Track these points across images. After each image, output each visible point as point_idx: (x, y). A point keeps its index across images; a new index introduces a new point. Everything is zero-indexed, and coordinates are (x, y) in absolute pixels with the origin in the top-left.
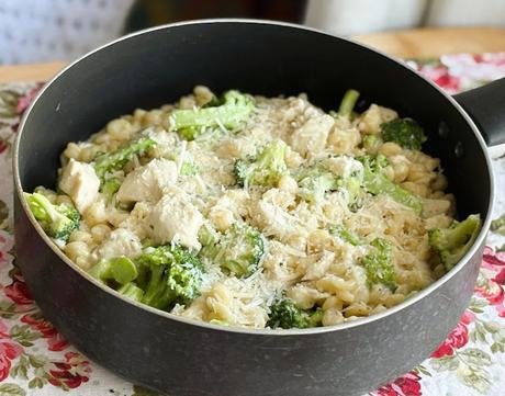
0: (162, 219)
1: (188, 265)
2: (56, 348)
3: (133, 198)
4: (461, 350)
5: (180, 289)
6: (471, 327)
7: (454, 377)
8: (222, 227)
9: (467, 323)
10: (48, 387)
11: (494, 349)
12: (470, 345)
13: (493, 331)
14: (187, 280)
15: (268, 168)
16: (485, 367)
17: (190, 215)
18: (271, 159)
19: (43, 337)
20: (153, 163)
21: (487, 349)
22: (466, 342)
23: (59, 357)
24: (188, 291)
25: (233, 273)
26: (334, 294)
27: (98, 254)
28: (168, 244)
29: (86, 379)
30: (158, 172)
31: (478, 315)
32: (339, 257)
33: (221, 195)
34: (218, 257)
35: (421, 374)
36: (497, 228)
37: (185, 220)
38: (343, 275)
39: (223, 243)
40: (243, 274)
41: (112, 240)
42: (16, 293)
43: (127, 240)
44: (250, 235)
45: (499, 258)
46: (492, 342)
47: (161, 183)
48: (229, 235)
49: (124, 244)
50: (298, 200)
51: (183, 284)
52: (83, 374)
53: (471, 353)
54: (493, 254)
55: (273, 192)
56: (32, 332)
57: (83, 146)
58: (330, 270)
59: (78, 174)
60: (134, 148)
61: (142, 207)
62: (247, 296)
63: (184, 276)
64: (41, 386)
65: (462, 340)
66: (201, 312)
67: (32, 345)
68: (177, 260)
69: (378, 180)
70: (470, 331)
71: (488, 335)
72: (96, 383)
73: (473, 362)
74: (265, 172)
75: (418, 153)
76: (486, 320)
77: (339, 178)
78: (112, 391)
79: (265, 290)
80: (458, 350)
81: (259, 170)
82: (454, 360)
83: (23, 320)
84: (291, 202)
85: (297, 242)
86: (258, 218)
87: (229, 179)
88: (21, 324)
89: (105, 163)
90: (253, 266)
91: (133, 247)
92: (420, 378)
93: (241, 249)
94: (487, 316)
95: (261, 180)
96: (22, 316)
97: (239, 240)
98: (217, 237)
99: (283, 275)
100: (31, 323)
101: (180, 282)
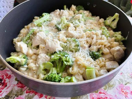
0: (50, 46)
1: (66, 56)
2: (41, 96)
3: (37, 45)
8: (65, 41)
14: (69, 60)
15: (64, 23)
17: (56, 42)
18: (64, 21)
19: (36, 95)
20: (38, 34)
23: (43, 98)
24: (70, 63)
25: (74, 51)
26: (102, 45)
27: (38, 64)
28: (55, 52)
30: (40, 35)
33: (59, 34)
34: (68, 49)
37: (56, 44)
38: (101, 39)
39: (68, 45)
40: (77, 50)
41: (40, 58)
42: (20, 85)
43: (44, 57)
44: (73, 40)
47: (43, 38)
48: (68, 43)
49: (43, 58)
55: (70, 28)
57: (17, 38)
58: (97, 39)
60: (30, 33)
61: (42, 46)
63: (67, 59)
66: (77, 66)
68: (62, 56)
74: (64, 25)
79: (85, 51)
81: (62, 25)
83: (27, 92)
84: (74, 28)
86: (71, 35)
87: (56, 30)
88: (27, 94)
89: (25, 40)
90: (79, 48)
91: (46, 58)
93: (73, 45)
95: (64, 27)
97: (71, 43)
98: (65, 44)
99: (87, 46)
100: (29, 92)
101: (67, 61)
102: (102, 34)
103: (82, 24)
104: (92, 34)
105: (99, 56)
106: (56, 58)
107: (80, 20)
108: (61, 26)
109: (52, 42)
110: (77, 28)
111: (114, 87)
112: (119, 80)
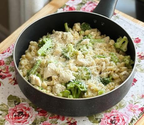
0: (64, 77)
1: (80, 83)
2: (63, 119)
3: (49, 76)
5: (83, 90)
7: (139, 73)
8: (76, 71)
11: (139, 62)
15: (72, 52)
16: (141, 67)
17: (69, 72)
18: (71, 49)
19: (58, 119)
20: (48, 66)
23: (65, 121)
24: (85, 89)
25: (86, 79)
26: (111, 71)
27: (56, 93)
28: (69, 82)
29: (76, 122)
30: (51, 67)
32: (106, 62)
33: (68, 64)
34: (80, 78)
37: (69, 74)
38: (110, 65)
39: (80, 74)
40: (89, 78)
41: (57, 88)
42: (41, 114)
43: (60, 86)
44: (84, 69)
47: (54, 69)
48: (80, 72)
49: (60, 88)
51: (83, 88)
52: (74, 121)
55: (78, 56)
56: (54, 120)
58: (106, 66)
59: (35, 78)
60: (38, 65)
61: (55, 77)
62: (95, 82)
63: (82, 86)
66: (91, 92)
67: (58, 122)
68: (77, 84)
69: (92, 40)
72: (79, 121)
73: (138, 67)
74: (72, 53)
75: (92, 29)
77: (87, 45)
78: (84, 121)
79: (96, 79)
81: (70, 53)
83: (50, 119)
84: (83, 56)
85: (94, 64)
86: (81, 64)
87: (64, 59)
88: (51, 120)
89: (33, 72)
90: (90, 75)
91: (62, 87)
93: (85, 73)
95: (72, 55)
96: (48, 118)
97: (83, 71)
98: (77, 73)
99: (97, 73)
100: (52, 118)
101: (82, 88)
102: (111, 61)
103: (90, 50)
104: (101, 61)
105: (109, 81)
106: (72, 86)
107: (88, 46)
108: (68, 54)
109: (65, 72)
110: (86, 56)
111: (124, 107)
112: (129, 101)
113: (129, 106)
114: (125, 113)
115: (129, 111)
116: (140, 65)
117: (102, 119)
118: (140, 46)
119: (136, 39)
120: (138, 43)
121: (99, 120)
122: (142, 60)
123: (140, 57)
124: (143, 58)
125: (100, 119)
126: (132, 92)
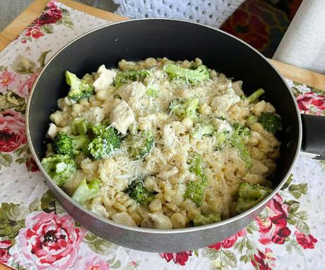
1: (105, 141)
4: (225, 249)
5: (92, 151)
6: (240, 239)
7: (209, 264)
9: (239, 235)
10: (24, 165)
11: (242, 258)
12: (231, 249)
13: (250, 247)
14: (98, 148)
16: (229, 267)
17: (127, 116)
18: (188, 106)
20: (134, 83)
21: (238, 256)
22: (230, 246)
25: (131, 154)
26: (163, 193)
28: (108, 125)
31: (248, 234)
35: (193, 253)
36: (294, 189)
38: (174, 185)
39: (135, 137)
40: (134, 158)
44: (147, 140)
45: (283, 207)
46: (244, 254)
47: (133, 94)
48: (140, 135)
50: (187, 132)
53: (228, 254)
54: (281, 203)
55: (177, 123)
57: (132, 64)
58: (170, 178)
60: (139, 72)
63: (97, 146)
64: (21, 163)
65: (229, 244)
68: (103, 136)
69: (238, 140)
70: (237, 241)
71: (245, 249)
73: (226, 260)
74: (182, 111)
75: (271, 135)
76: (250, 239)
77: (216, 130)
79: (137, 171)
80: (223, 249)
81: (180, 109)
82: (216, 254)
84: (183, 132)
85: (168, 154)
90: (139, 157)
92: (191, 255)
94: (252, 237)
101: (94, 147)
103: (208, 144)
107: (215, 133)
110: (186, 138)
111: (96, 252)
112: (116, 261)
113: (101, 263)
114: (81, 258)
115: (87, 264)
116: (233, 263)
117: (55, 213)
118: (293, 250)
119: (311, 237)
120: (300, 243)
121: (52, 208)
122: (249, 263)
123: (259, 257)
124: (258, 264)
125: (55, 210)
126: (147, 260)
